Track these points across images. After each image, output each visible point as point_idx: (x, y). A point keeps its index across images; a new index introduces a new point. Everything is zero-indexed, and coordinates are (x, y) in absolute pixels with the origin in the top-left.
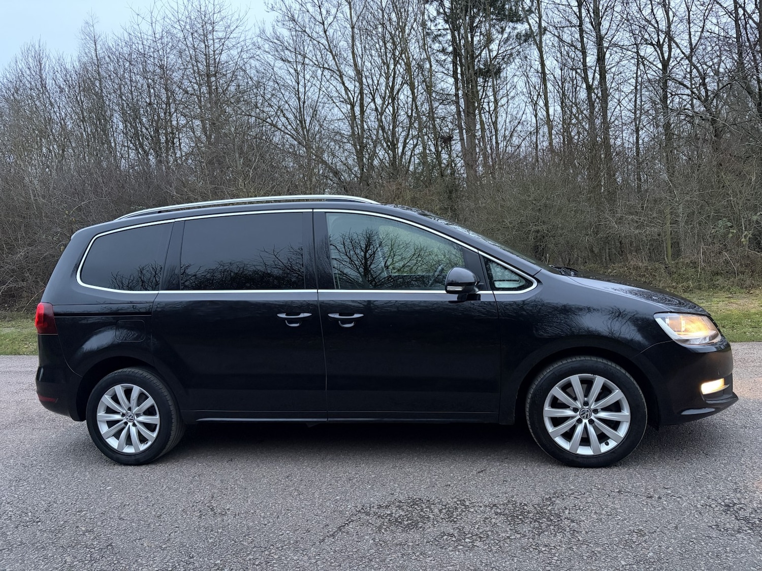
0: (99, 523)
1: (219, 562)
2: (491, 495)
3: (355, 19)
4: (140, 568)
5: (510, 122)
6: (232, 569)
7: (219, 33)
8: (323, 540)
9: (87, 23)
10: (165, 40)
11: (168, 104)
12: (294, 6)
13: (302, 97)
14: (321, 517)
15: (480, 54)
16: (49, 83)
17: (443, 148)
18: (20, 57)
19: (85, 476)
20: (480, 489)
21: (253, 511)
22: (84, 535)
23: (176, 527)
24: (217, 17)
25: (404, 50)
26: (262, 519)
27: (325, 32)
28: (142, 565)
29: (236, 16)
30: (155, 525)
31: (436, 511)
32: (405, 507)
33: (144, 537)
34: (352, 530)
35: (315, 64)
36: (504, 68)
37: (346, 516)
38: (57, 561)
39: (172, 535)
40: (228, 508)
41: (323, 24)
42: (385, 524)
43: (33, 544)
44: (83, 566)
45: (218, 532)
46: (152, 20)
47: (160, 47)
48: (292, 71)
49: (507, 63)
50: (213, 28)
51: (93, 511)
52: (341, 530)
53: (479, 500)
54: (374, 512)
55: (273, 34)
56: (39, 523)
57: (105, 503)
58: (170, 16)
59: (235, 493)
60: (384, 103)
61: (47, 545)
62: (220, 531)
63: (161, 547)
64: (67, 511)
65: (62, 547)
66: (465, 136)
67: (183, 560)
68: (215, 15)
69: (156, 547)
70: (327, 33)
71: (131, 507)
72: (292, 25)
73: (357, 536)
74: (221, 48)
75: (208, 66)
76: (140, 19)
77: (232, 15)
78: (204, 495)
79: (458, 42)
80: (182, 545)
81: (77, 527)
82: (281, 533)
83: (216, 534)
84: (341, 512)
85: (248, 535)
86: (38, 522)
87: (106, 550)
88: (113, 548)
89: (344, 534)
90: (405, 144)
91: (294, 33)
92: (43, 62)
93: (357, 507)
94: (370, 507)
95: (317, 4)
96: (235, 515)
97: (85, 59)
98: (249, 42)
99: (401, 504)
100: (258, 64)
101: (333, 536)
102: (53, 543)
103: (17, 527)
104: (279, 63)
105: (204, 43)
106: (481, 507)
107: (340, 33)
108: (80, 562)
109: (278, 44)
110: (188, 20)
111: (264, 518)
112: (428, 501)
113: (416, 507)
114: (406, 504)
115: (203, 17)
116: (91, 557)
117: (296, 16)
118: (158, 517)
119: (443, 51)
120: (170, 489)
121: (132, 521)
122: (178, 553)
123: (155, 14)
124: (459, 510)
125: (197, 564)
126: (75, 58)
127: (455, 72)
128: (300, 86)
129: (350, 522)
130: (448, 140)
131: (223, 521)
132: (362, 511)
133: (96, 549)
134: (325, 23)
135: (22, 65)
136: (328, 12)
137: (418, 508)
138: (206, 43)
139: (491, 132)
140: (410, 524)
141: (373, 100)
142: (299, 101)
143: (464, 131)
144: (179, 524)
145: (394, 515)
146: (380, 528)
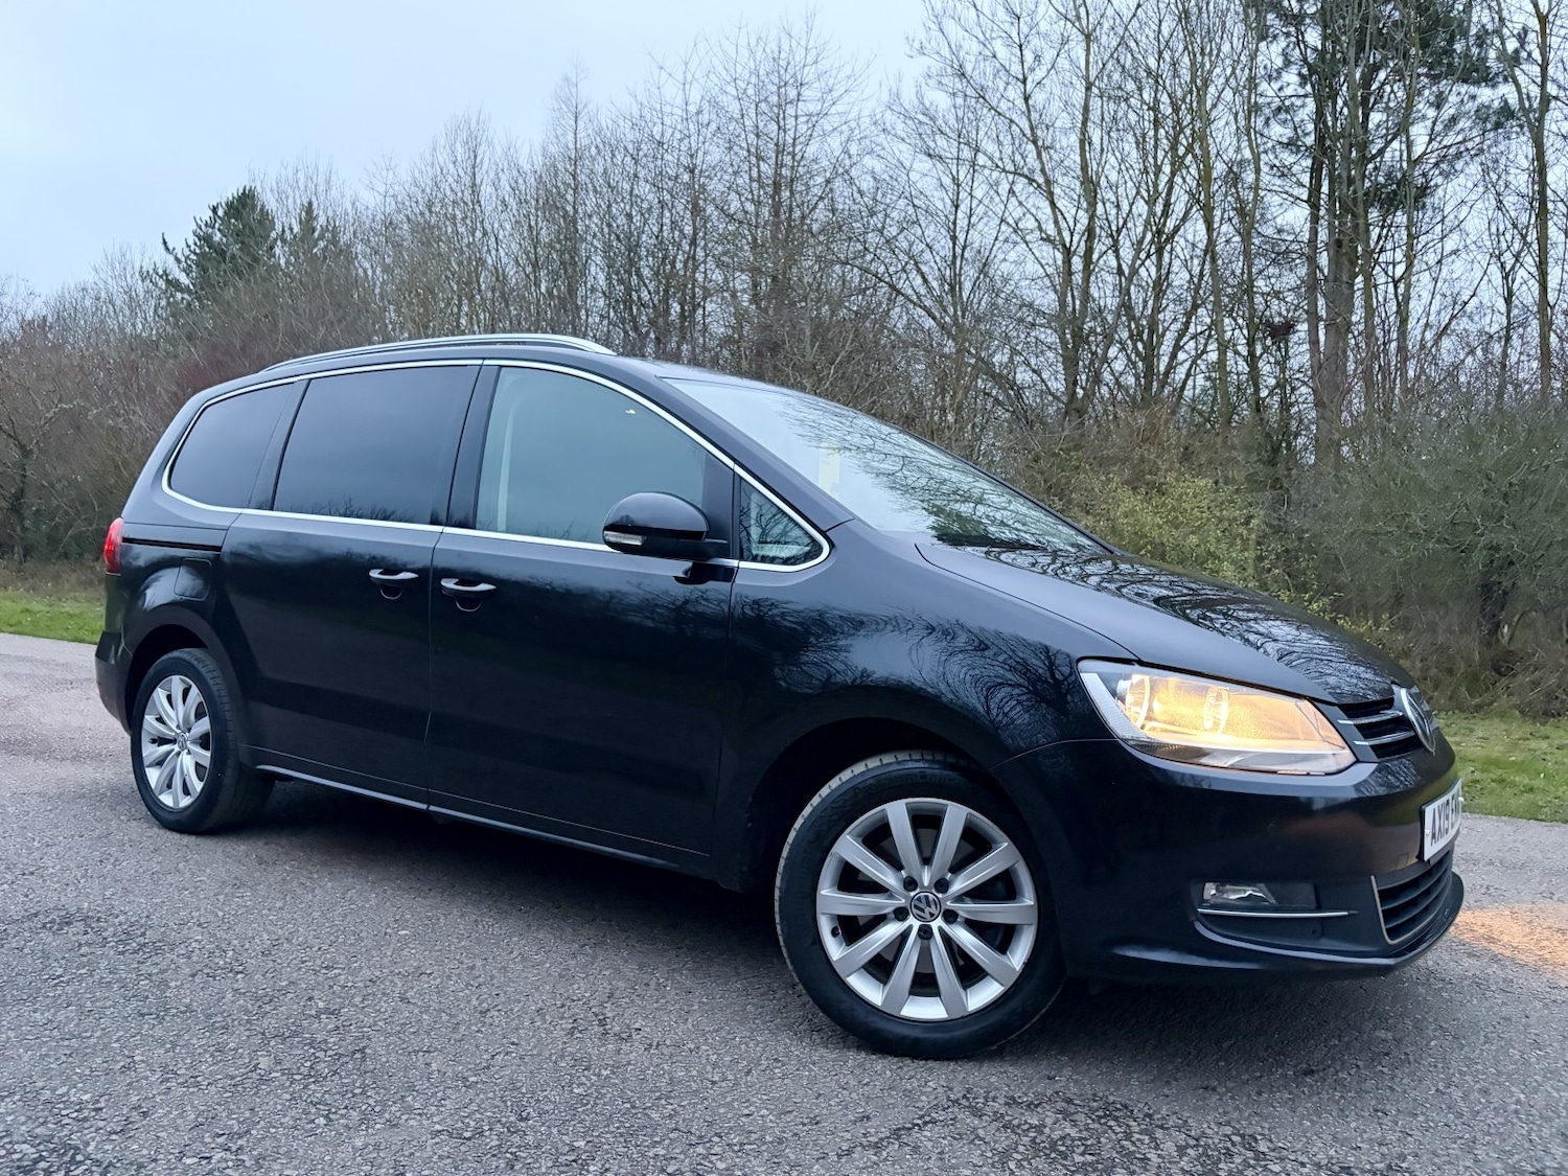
0: (357, 1000)
1: (582, 1143)
2: (1334, 1137)
3: (1093, 73)
4: (404, 1117)
5: (1439, 313)
6: (607, 1170)
7: (809, 104)
8: (849, 1152)
9: (566, 79)
10: (704, 118)
11: (693, 243)
12: (966, 46)
13: (961, 237)
14: (854, 1095)
15: (1381, 152)
16: (486, 191)
17: (1266, 349)
18: (442, 141)
19: (369, 900)
20: (1303, 1117)
21: (692, 1046)
22: (318, 1017)
23: (513, 1044)
24: (809, 74)
25: (1201, 137)
26: (709, 1068)
27: (1027, 99)
28: (409, 1110)
29: (847, 71)
30: (469, 1028)
31: (1169, 1147)
32: (1080, 1117)
33: (436, 1049)
34: (929, 1144)
35: (997, 166)
36: (1437, 186)
37: (920, 1104)
38: (240, 1062)
39: (499, 1058)
40: (637, 1025)
41: (1024, 82)
42: (1021, 1148)
43: (209, 1017)
44: (288, 1084)
45: (599, 1075)
46: (685, 78)
47: (692, 131)
48: (947, 181)
49: (1446, 175)
50: (799, 94)
51: (354, 973)
52: (899, 1137)
53: (1299, 1146)
54: (995, 1113)
55: (916, 102)
56: (240, 976)
57: (386, 960)
58: (720, 69)
59: (664, 997)
60: (1136, 257)
61: (236, 1023)
62: (604, 1073)
63: (465, 1079)
64: (303, 962)
65: (263, 1034)
66: (1322, 338)
67: (504, 1120)
68: (807, 69)
69: (456, 1078)
70: (1030, 102)
71: (435, 978)
72: (959, 86)
73: (939, 1163)
74: (809, 132)
75: (779, 165)
76: (664, 75)
77: (839, 69)
78: (594, 988)
79: (1330, 124)
80: (513, 1085)
81: (310, 999)
82: (746, 1112)
83: (594, 1078)
84: (907, 1093)
85: (668, 1098)
86: (238, 973)
87: (348, 1059)
88: (364, 1059)
89: (906, 1148)
90: (1177, 347)
91: (960, 101)
92: (480, 153)
93: (951, 1089)
94: (986, 1098)
95: (1017, 41)
96: (650, 1045)
97: (553, 150)
98: (866, 122)
99: (1072, 1109)
100: (878, 166)
101: (877, 1147)
102: (248, 1021)
103: (193, 976)
104: (923, 164)
105: (778, 123)
106: (1303, 1165)
107: (1058, 99)
108: (283, 1074)
109: (925, 123)
110: (754, 80)
111: (715, 1066)
112: (1150, 1116)
113: (1112, 1123)
114: (1086, 1110)
115: (782, 72)
116: (311, 1068)
117: (969, 68)
118: (481, 1012)
119: (1292, 145)
120: (524, 959)
121: (426, 1009)
122: (497, 1102)
123: (692, 66)
124: (1238, 1160)
125: (530, 1139)
126: (537, 148)
127: (1314, 191)
128: (959, 212)
129: (926, 1123)
130: (1281, 332)
131: (618, 1052)
132: (964, 1102)
133: (330, 1053)
134: (1029, 80)
135: (443, 157)
136: (1037, 58)
137: (1118, 1129)
138: (782, 123)
139: (1387, 332)
140: (1091, 1164)
141: (1115, 248)
142: (954, 244)
143: (1321, 325)
144: (520, 1038)
145: (1047, 1130)
146: (1005, 1156)
